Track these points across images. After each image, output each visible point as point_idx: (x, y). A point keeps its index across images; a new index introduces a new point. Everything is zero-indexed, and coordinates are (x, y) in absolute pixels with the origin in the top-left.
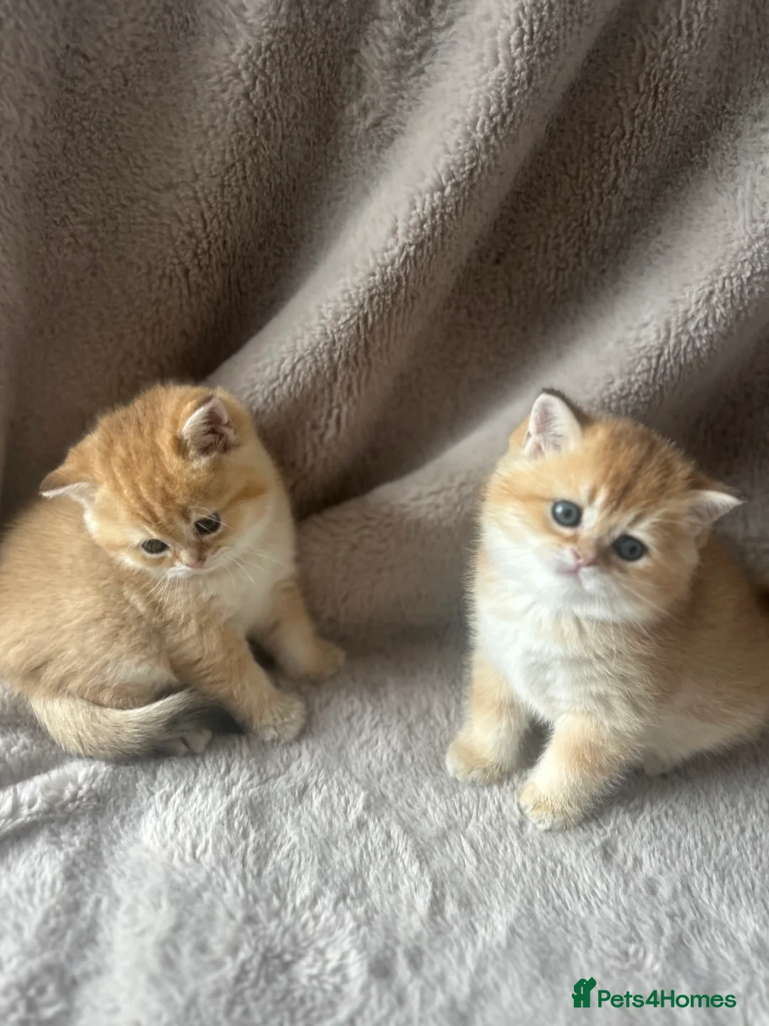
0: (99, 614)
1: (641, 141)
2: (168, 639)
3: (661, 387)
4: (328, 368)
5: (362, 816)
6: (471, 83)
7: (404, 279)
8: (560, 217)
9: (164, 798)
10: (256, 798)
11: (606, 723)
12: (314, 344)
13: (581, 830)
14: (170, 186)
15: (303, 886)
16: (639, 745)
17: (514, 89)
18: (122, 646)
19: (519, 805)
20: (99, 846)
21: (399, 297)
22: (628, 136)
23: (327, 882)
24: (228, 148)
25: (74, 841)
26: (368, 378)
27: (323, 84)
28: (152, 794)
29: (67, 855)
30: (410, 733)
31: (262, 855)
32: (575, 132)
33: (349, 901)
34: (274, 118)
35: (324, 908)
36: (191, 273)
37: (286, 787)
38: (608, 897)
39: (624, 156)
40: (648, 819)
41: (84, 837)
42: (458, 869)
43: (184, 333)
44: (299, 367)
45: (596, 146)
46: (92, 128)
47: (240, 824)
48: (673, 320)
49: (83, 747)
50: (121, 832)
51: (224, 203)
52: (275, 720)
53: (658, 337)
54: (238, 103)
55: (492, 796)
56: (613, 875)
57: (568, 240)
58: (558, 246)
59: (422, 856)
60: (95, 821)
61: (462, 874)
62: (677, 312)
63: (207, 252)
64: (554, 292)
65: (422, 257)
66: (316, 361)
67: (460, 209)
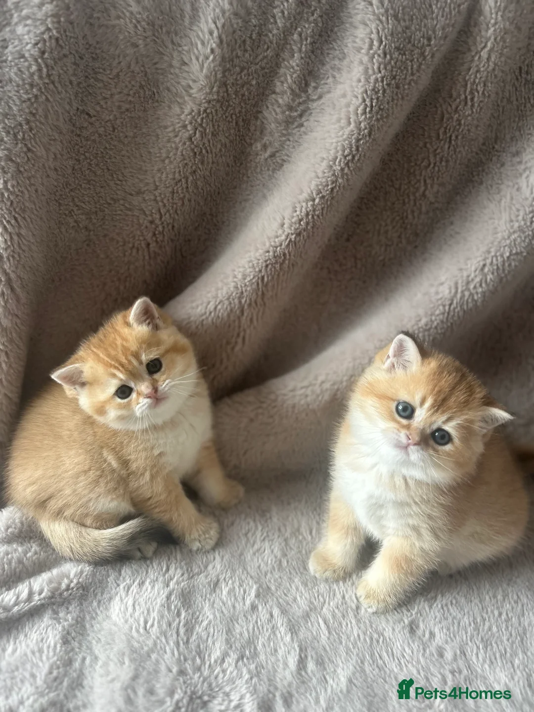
0: (86, 468)
1: (441, 169)
2: (131, 484)
3: (452, 324)
4: (238, 308)
5: (254, 601)
6: (333, 135)
7: (288, 255)
8: (389, 213)
9: (126, 588)
10: (186, 589)
11: (417, 544)
12: (230, 294)
13: (396, 613)
14: (139, 192)
15: (216, 650)
16: (437, 559)
17: (361, 139)
18: (101, 489)
19: (356, 594)
20: (84, 621)
21: (284, 265)
22: (432, 166)
23: (231, 647)
24: (177, 170)
25: (68, 617)
26: (263, 313)
27: (239, 131)
28: (118, 585)
29: (63, 627)
30: (287, 544)
31: (190, 630)
32: (398, 161)
33: (245, 660)
34: (207, 152)
35: (230, 665)
36: (151, 246)
37: (205, 581)
38: (412, 659)
39: (430, 178)
40: (440, 606)
41: (75, 615)
42: (316, 638)
43: (145, 282)
44: (219, 307)
45: (412, 171)
46: (92, 158)
47: (175, 607)
48: (460, 282)
49: (73, 554)
50: (99, 612)
51: (173, 203)
52: (200, 536)
53: (450, 292)
54: (185, 144)
55: (339, 589)
56: (416, 644)
57: (394, 227)
58: (386, 232)
59: (293, 629)
60: (81, 604)
61: (318, 642)
62: (462, 277)
63: (162, 233)
64: (384, 259)
65: (299, 241)
66: (230, 303)
67: (325, 212)
